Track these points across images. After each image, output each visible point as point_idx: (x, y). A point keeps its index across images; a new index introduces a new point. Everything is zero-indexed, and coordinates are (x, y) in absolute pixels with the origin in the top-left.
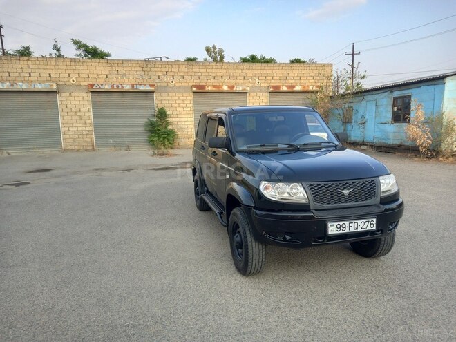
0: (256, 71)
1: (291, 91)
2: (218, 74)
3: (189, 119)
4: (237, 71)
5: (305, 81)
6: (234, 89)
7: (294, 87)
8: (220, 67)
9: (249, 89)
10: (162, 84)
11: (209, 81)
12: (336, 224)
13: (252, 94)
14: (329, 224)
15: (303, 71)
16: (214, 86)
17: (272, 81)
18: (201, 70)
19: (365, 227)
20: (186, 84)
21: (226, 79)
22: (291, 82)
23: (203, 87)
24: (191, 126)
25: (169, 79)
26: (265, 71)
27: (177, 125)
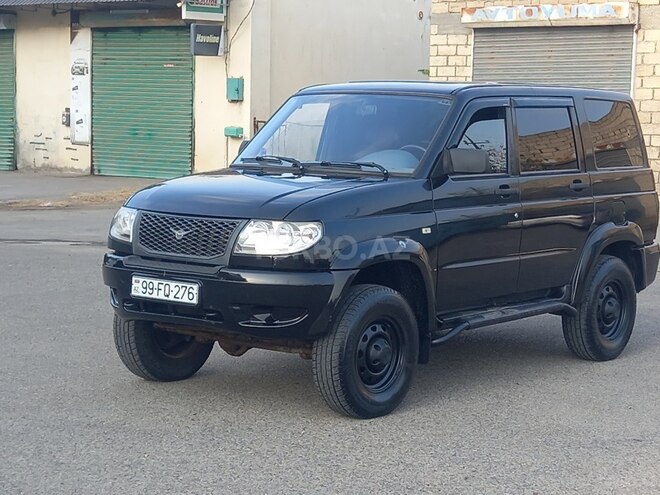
12: (141, 280)
14: (134, 279)
19: (179, 295)
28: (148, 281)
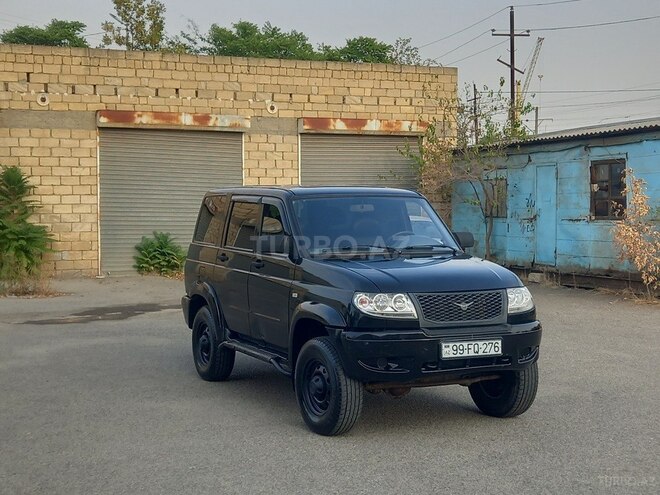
0: (266, 80)
1: (356, 134)
2: (168, 84)
3: (85, 199)
4: (217, 77)
5: (390, 110)
6: (211, 123)
7: (363, 122)
8: (171, 66)
9: (248, 124)
10: (16, 106)
11: (143, 101)
12: (451, 345)
13: (255, 138)
14: (443, 345)
15: (385, 85)
16: (157, 115)
17: (308, 106)
18: (121, 73)
19: (487, 350)
20: (81, 108)
21: (188, 96)
22: (355, 109)
23: (127, 116)
24: (92, 218)
25: (35, 94)
26: (288, 81)
27: (53, 215)
28: (458, 344)
